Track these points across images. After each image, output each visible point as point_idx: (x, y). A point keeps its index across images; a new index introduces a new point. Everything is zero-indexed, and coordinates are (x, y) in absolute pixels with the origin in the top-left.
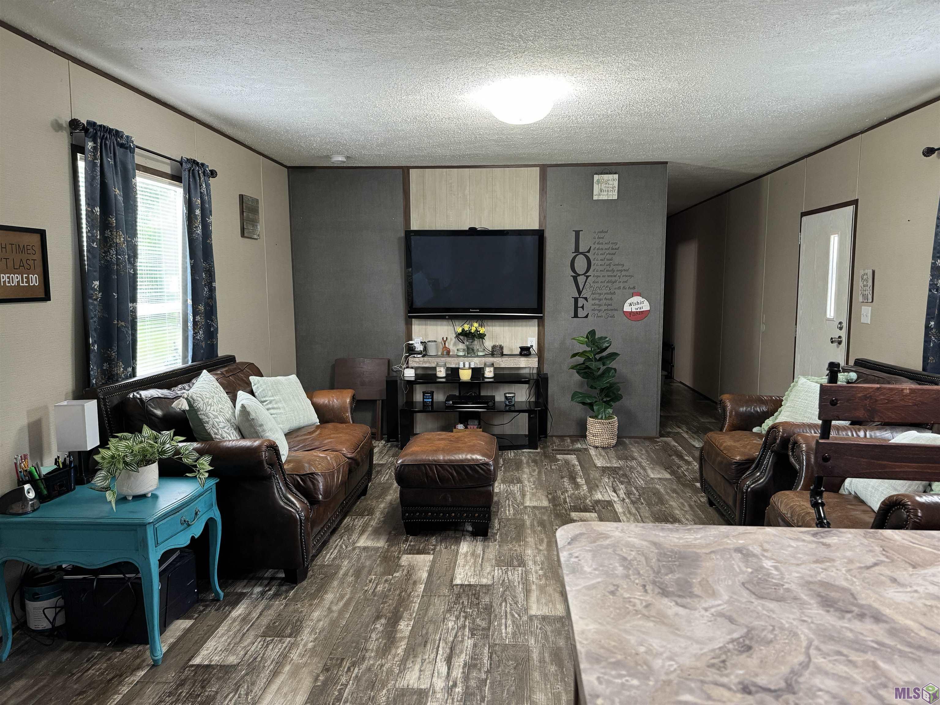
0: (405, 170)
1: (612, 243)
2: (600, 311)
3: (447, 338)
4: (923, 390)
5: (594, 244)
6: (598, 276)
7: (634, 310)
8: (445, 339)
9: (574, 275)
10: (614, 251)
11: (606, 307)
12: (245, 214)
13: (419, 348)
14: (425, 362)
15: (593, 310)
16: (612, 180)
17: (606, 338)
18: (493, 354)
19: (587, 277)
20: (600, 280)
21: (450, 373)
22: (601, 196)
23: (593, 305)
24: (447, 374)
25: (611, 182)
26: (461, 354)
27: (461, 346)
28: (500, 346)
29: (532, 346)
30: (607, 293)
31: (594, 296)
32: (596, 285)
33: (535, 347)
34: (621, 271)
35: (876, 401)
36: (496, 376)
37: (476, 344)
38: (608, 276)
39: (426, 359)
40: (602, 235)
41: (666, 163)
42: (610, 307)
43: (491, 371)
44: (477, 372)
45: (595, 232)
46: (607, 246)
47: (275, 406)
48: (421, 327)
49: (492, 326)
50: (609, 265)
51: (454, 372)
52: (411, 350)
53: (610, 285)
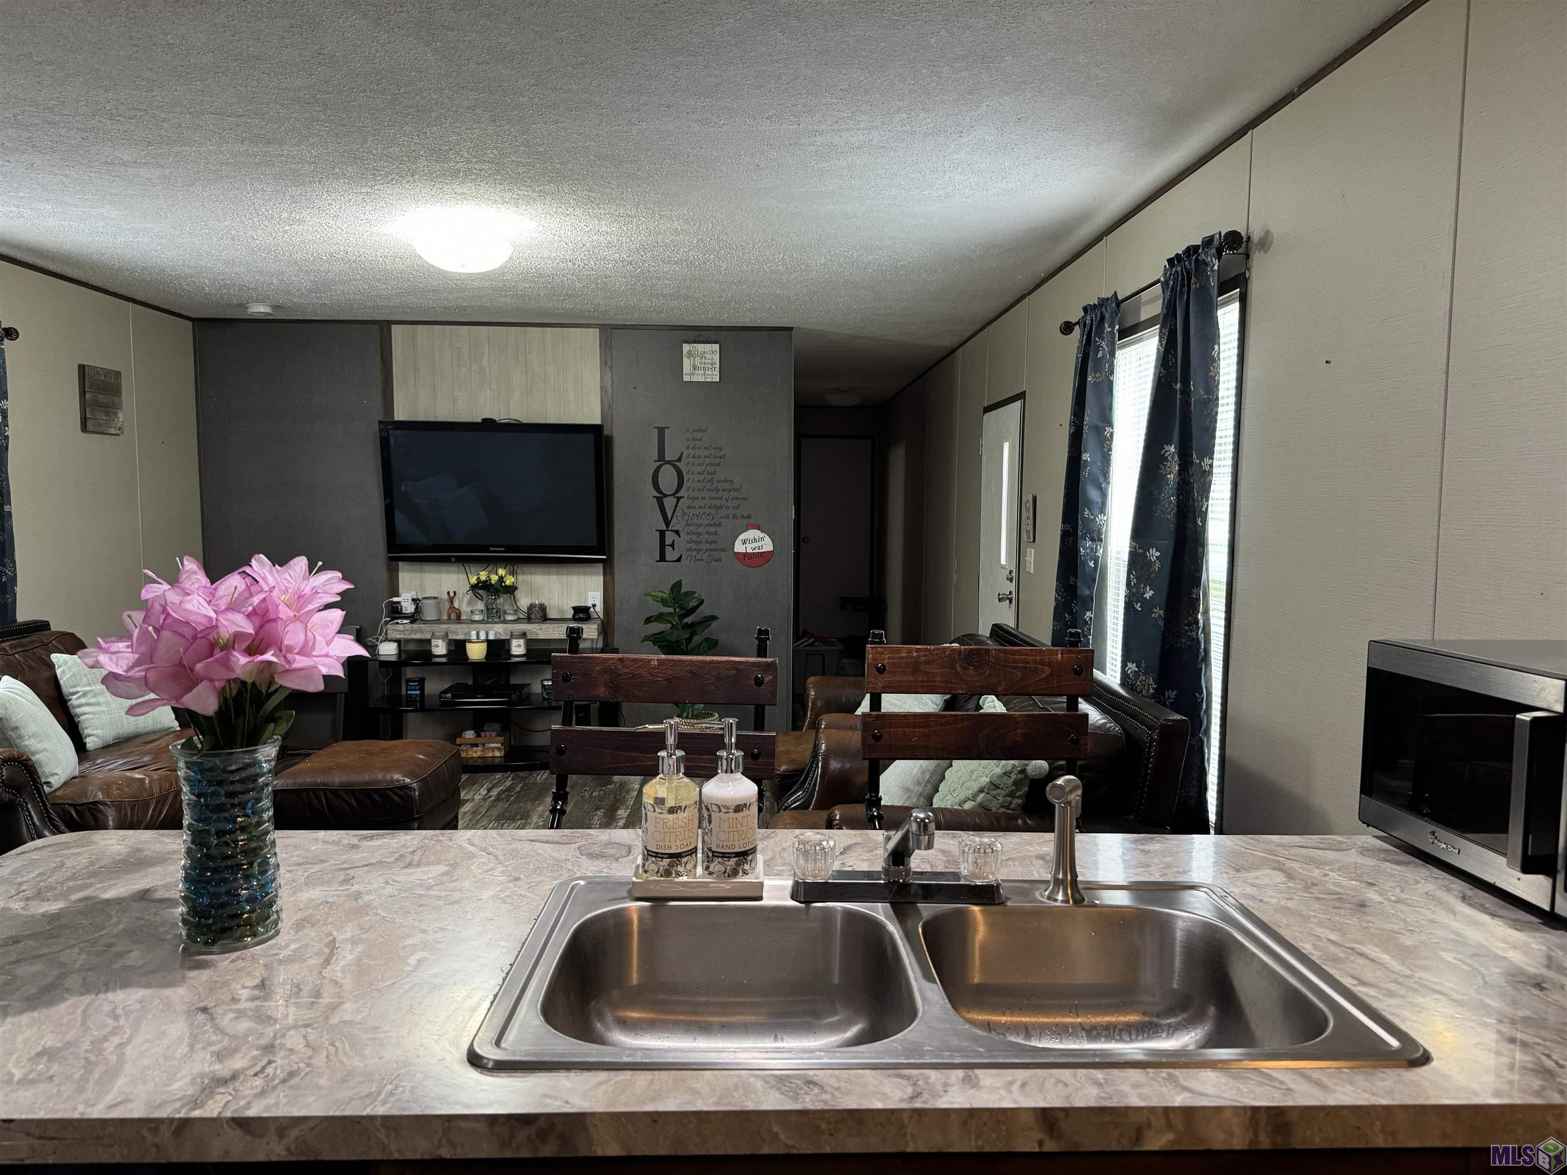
0: (383, 327)
1: (715, 448)
2: (699, 551)
3: (455, 593)
4: (675, 660)
5: (688, 448)
6: (694, 498)
7: (749, 551)
8: (452, 594)
9: (658, 495)
10: (718, 461)
11: (707, 546)
12: (87, 396)
13: (409, 608)
14: (415, 632)
15: (688, 550)
16: (710, 352)
17: (694, 593)
18: (529, 620)
19: (679, 499)
20: (697, 503)
21: (453, 648)
22: (695, 377)
23: (688, 542)
24: (449, 651)
25: (708, 356)
26: (477, 618)
27: (480, 605)
28: (540, 605)
29: (594, 606)
30: (709, 525)
31: (691, 528)
32: (693, 512)
33: (599, 608)
34: (730, 491)
35: (619, 675)
36: (530, 652)
37: (502, 601)
38: (710, 498)
39: (414, 626)
40: (697, 435)
41: (791, 329)
42: (713, 546)
43: (519, 646)
44: (497, 648)
45: (688, 431)
46: (706, 453)
47: (92, 700)
48: (414, 575)
49: (531, 574)
50: (711, 481)
51: (458, 647)
52: (395, 612)
53: (713, 511)
